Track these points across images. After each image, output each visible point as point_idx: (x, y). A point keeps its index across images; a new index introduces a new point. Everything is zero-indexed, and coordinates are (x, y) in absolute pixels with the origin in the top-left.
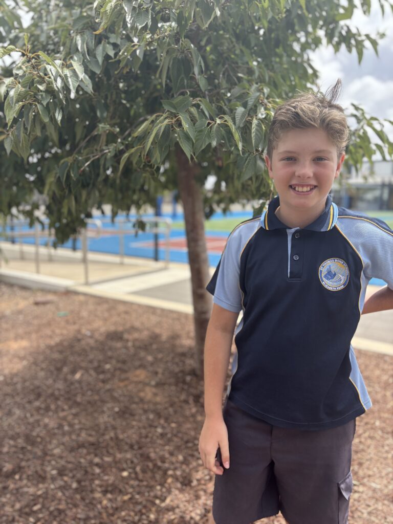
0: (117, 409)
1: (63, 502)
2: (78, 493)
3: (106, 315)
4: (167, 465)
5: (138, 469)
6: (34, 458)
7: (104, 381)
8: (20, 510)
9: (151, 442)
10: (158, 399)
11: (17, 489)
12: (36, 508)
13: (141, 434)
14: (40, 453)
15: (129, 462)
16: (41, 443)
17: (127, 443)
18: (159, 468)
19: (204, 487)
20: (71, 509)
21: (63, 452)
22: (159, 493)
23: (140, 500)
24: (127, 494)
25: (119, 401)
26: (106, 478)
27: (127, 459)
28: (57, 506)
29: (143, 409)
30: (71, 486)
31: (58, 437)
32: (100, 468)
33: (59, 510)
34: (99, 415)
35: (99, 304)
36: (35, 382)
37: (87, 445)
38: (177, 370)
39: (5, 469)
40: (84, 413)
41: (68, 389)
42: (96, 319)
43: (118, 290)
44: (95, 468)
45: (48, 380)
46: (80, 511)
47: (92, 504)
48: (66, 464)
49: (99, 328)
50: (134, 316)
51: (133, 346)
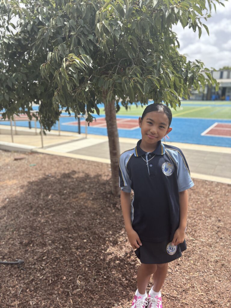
0: (74, 212)
1: (57, 254)
2: (63, 250)
4: (105, 236)
5: (91, 238)
6: (37, 236)
8: (37, 259)
9: (95, 226)
10: (95, 206)
11: (32, 251)
12: (44, 258)
13: (89, 223)
14: (40, 234)
15: (86, 236)
16: (39, 229)
17: (83, 228)
18: (101, 237)
19: (124, 244)
21: (51, 233)
22: (103, 248)
23: (95, 251)
24: (88, 249)
25: (75, 208)
26: (76, 243)
27: (85, 234)
28: (55, 256)
29: (88, 211)
30: (60, 247)
31: (47, 226)
32: (72, 239)
33: (56, 257)
34: (66, 215)
35: (52, 159)
36: (27, 201)
37: (63, 229)
38: (102, 192)
39: (24, 242)
40: (58, 215)
41: (46, 204)
42: (53, 167)
43: (61, 151)
44: (70, 239)
45: (34, 200)
46: (66, 257)
47: (72, 254)
48: (55, 238)
49: (55, 172)
50: (73, 165)
51: (77, 180)
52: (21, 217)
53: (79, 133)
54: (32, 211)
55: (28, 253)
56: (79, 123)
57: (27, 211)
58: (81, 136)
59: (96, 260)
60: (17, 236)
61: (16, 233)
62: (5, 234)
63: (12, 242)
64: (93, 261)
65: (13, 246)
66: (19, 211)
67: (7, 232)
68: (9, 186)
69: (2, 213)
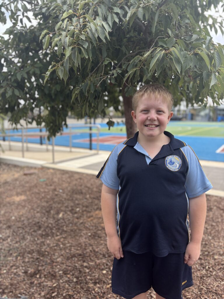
0: (90, 234)
1: (70, 290)
2: (77, 284)
3: (69, 180)
6: (46, 264)
8: (44, 296)
11: (39, 284)
12: (53, 295)
14: (49, 261)
15: (105, 265)
16: (48, 255)
17: (101, 254)
21: (62, 260)
24: (109, 284)
25: (89, 229)
26: (94, 275)
27: (104, 263)
28: (67, 293)
30: (73, 280)
31: (58, 251)
32: (88, 269)
33: (69, 295)
34: (79, 238)
35: (63, 174)
36: (35, 219)
37: (76, 255)
39: (29, 272)
40: (70, 237)
41: (57, 223)
42: (64, 183)
43: (73, 166)
44: (85, 269)
45: (43, 218)
46: (82, 295)
47: (89, 291)
48: (67, 267)
49: (67, 188)
50: (86, 181)
51: (90, 197)
52: (27, 238)
53: (91, 148)
54: (40, 232)
55: (33, 287)
56: (91, 141)
57: (34, 231)
58: (93, 152)
60: (21, 263)
61: (20, 259)
62: (8, 260)
63: (15, 271)
65: (15, 276)
66: (26, 232)
67: (10, 257)
68: (16, 203)
69: (6, 234)
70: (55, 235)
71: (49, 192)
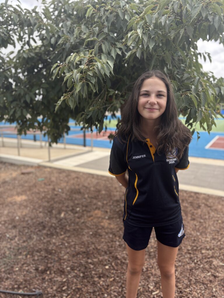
0: (91, 233)
1: (78, 284)
2: (85, 279)
3: (66, 179)
5: (113, 264)
6: (54, 262)
7: (79, 218)
8: (56, 290)
9: (115, 249)
10: (112, 226)
11: (50, 279)
12: (64, 288)
13: (108, 246)
14: (57, 259)
15: (107, 261)
16: (55, 253)
17: (102, 251)
18: (124, 263)
19: (151, 272)
20: (84, 288)
21: (69, 257)
23: (119, 280)
24: (111, 278)
25: (90, 228)
26: (98, 270)
27: (106, 259)
28: (76, 287)
29: (105, 232)
30: (80, 275)
31: (64, 249)
32: (92, 265)
33: (78, 288)
34: (82, 236)
35: (60, 173)
36: (39, 219)
37: (81, 253)
38: (117, 210)
39: (40, 269)
40: (73, 236)
41: (60, 223)
42: (62, 182)
43: (69, 164)
44: (90, 265)
45: (46, 218)
46: (89, 288)
47: (95, 284)
48: (74, 264)
49: (65, 187)
50: (82, 180)
51: (88, 197)
52: (34, 238)
53: (85, 145)
55: (45, 282)
56: (85, 136)
57: (40, 231)
58: (87, 149)
59: (122, 291)
60: (31, 261)
61: (29, 258)
62: (18, 259)
63: (27, 268)
64: (119, 293)
65: (28, 273)
66: (31, 231)
67: (20, 255)
68: (18, 203)
69: (13, 233)
70: (59, 234)
71: (48, 191)
